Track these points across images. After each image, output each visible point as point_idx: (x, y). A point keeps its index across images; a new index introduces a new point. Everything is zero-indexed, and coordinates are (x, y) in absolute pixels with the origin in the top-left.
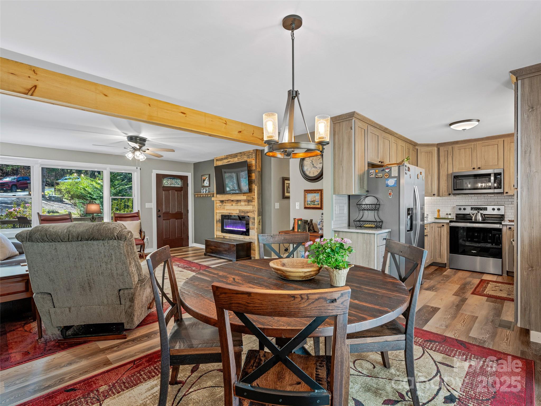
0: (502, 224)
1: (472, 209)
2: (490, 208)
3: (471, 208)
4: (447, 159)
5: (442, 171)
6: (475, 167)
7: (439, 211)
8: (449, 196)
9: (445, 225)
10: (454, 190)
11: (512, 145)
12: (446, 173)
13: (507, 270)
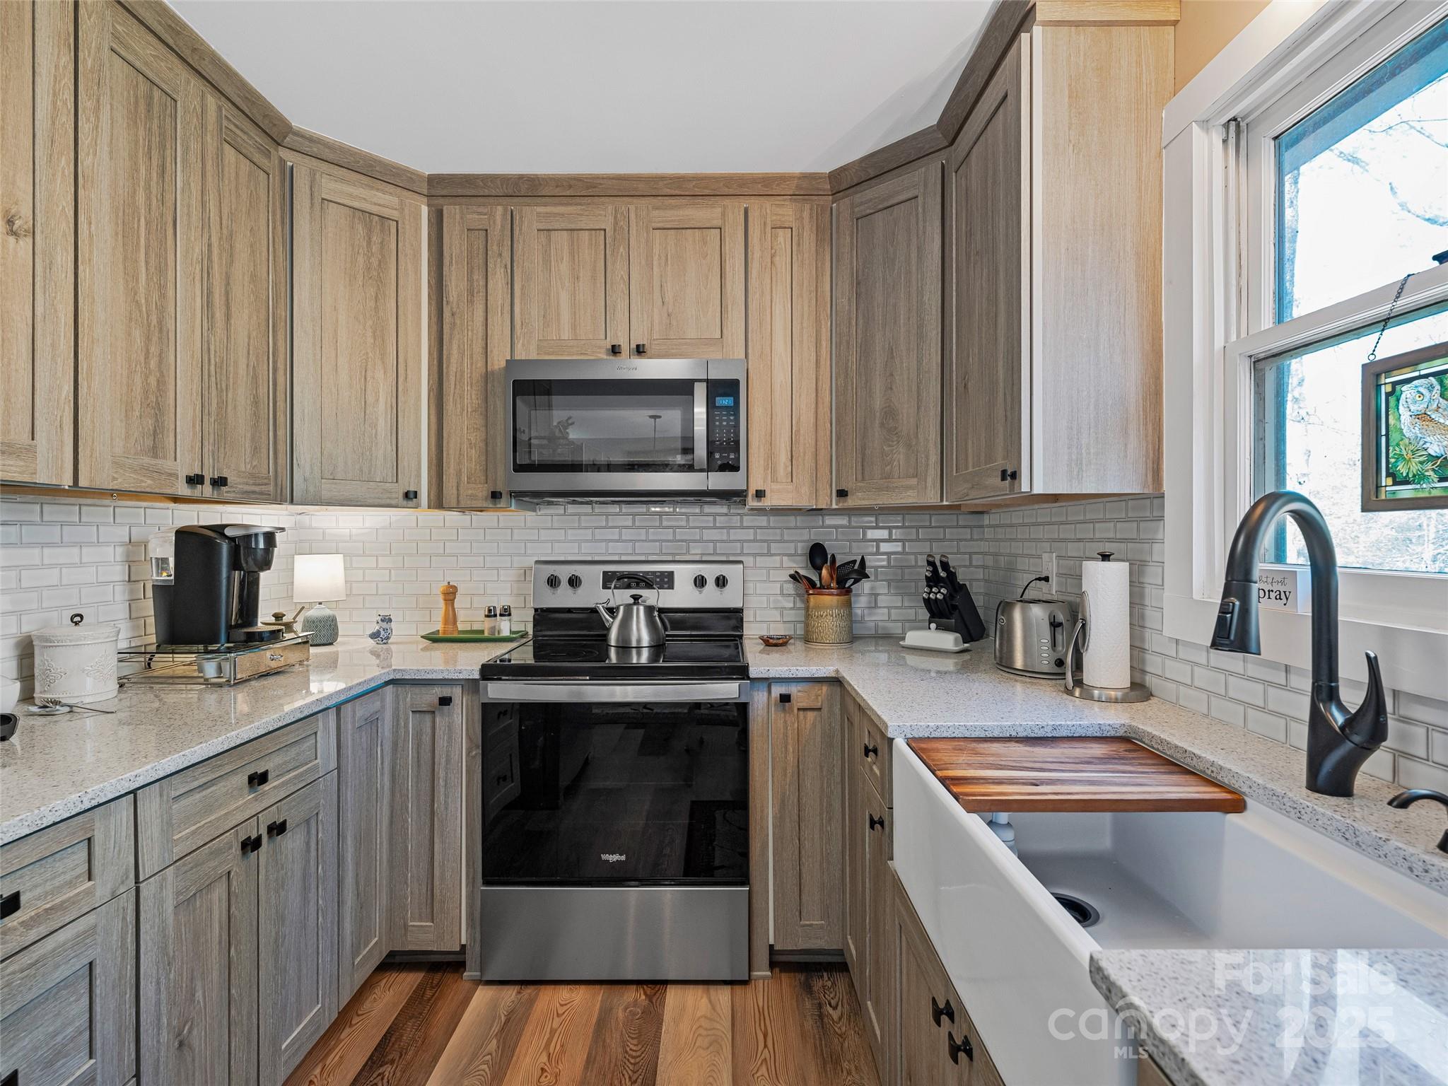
0: (749, 678)
1: (609, 580)
2: (684, 574)
3: (605, 573)
4: (482, 283)
5: (455, 351)
6: (622, 342)
7: (450, 594)
8: (495, 504)
9: (456, 693)
10: (519, 468)
11: (781, 239)
12: (481, 364)
13: (771, 941)
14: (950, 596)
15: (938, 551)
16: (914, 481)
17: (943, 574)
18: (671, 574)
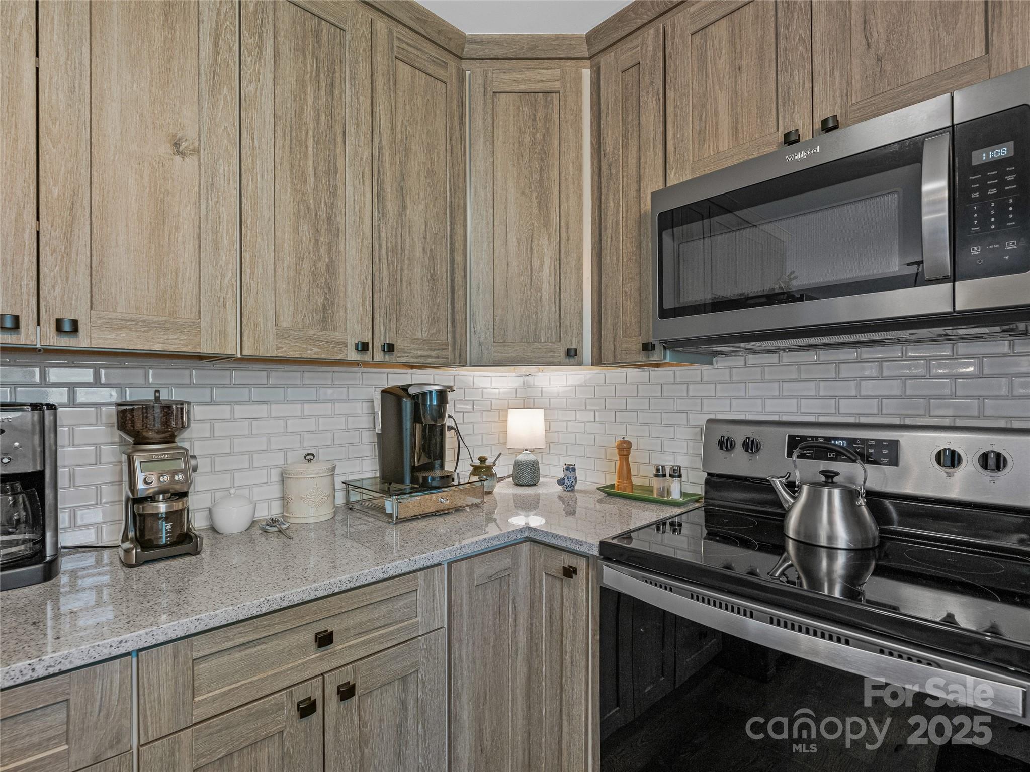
2: (918, 445)
3: (792, 438)
6: (801, 125)
7: (625, 449)
8: (648, 358)
9: (581, 565)
10: (664, 313)
18: (896, 443)
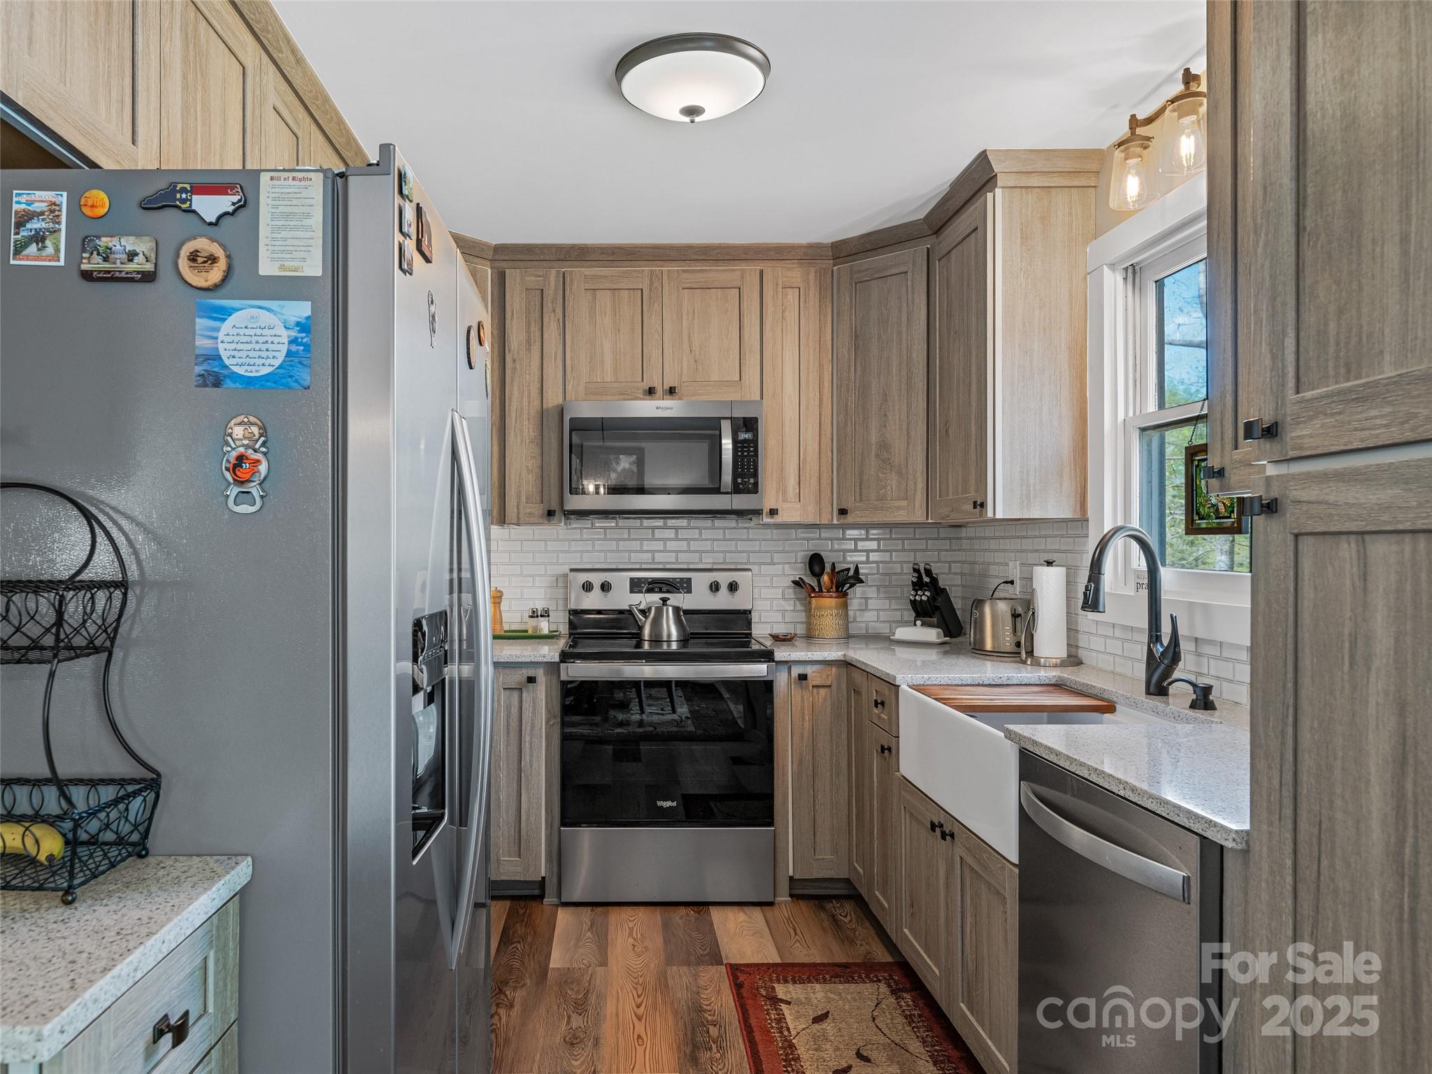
0: (773, 661)
1: (636, 586)
2: (700, 582)
3: (632, 580)
4: (538, 334)
5: (516, 393)
6: (656, 383)
7: (497, 597)
8: (550, 521)
9: (540, 674)
11: (790, 297)
12: (537, 403)
13: (791, 873)
14: (932, 599)
15: (922, 560)
16: (904, 503)
17: (926, 579)
18: (689, 580)
